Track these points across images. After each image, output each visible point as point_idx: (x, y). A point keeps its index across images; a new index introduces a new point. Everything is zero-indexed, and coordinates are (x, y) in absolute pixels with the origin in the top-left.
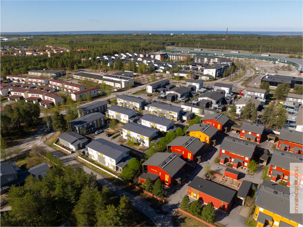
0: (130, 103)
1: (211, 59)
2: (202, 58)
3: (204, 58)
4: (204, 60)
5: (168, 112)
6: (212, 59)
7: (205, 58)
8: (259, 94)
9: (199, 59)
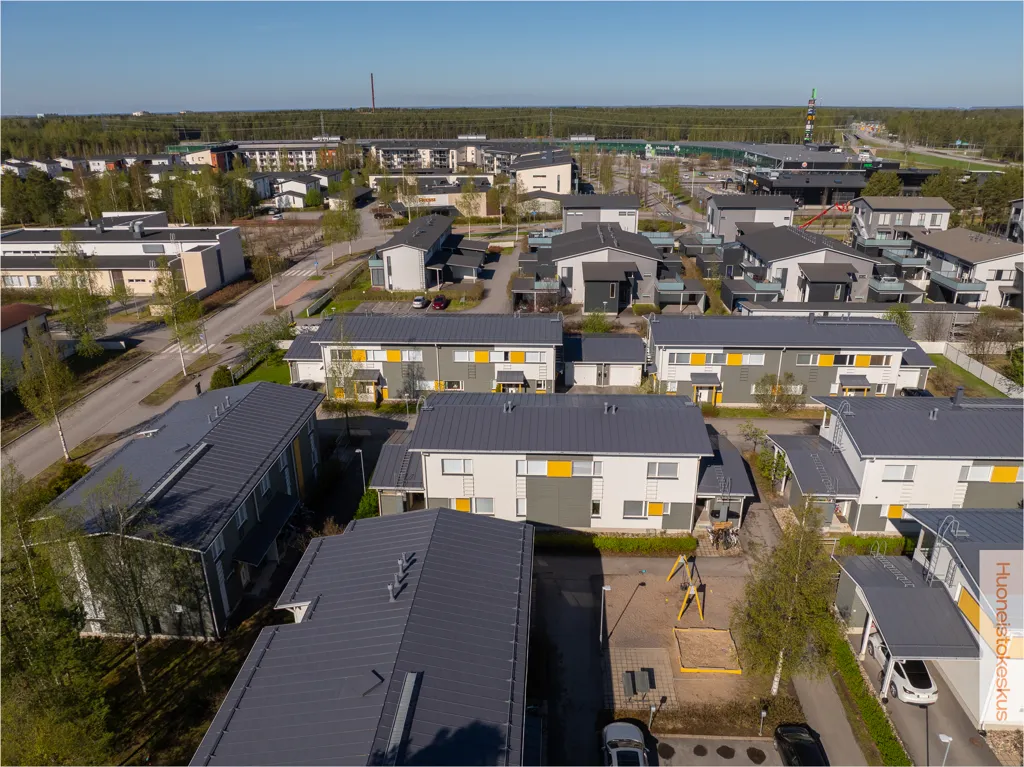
0: (463, 356)
1: (448, 152)
2: (407, 152)
3: (416, 152)
4: (416, 158)
5: (824, 360)
6: (454, 152)
7: (421, 151)
8: (928, 216)
9: (395, 156)
